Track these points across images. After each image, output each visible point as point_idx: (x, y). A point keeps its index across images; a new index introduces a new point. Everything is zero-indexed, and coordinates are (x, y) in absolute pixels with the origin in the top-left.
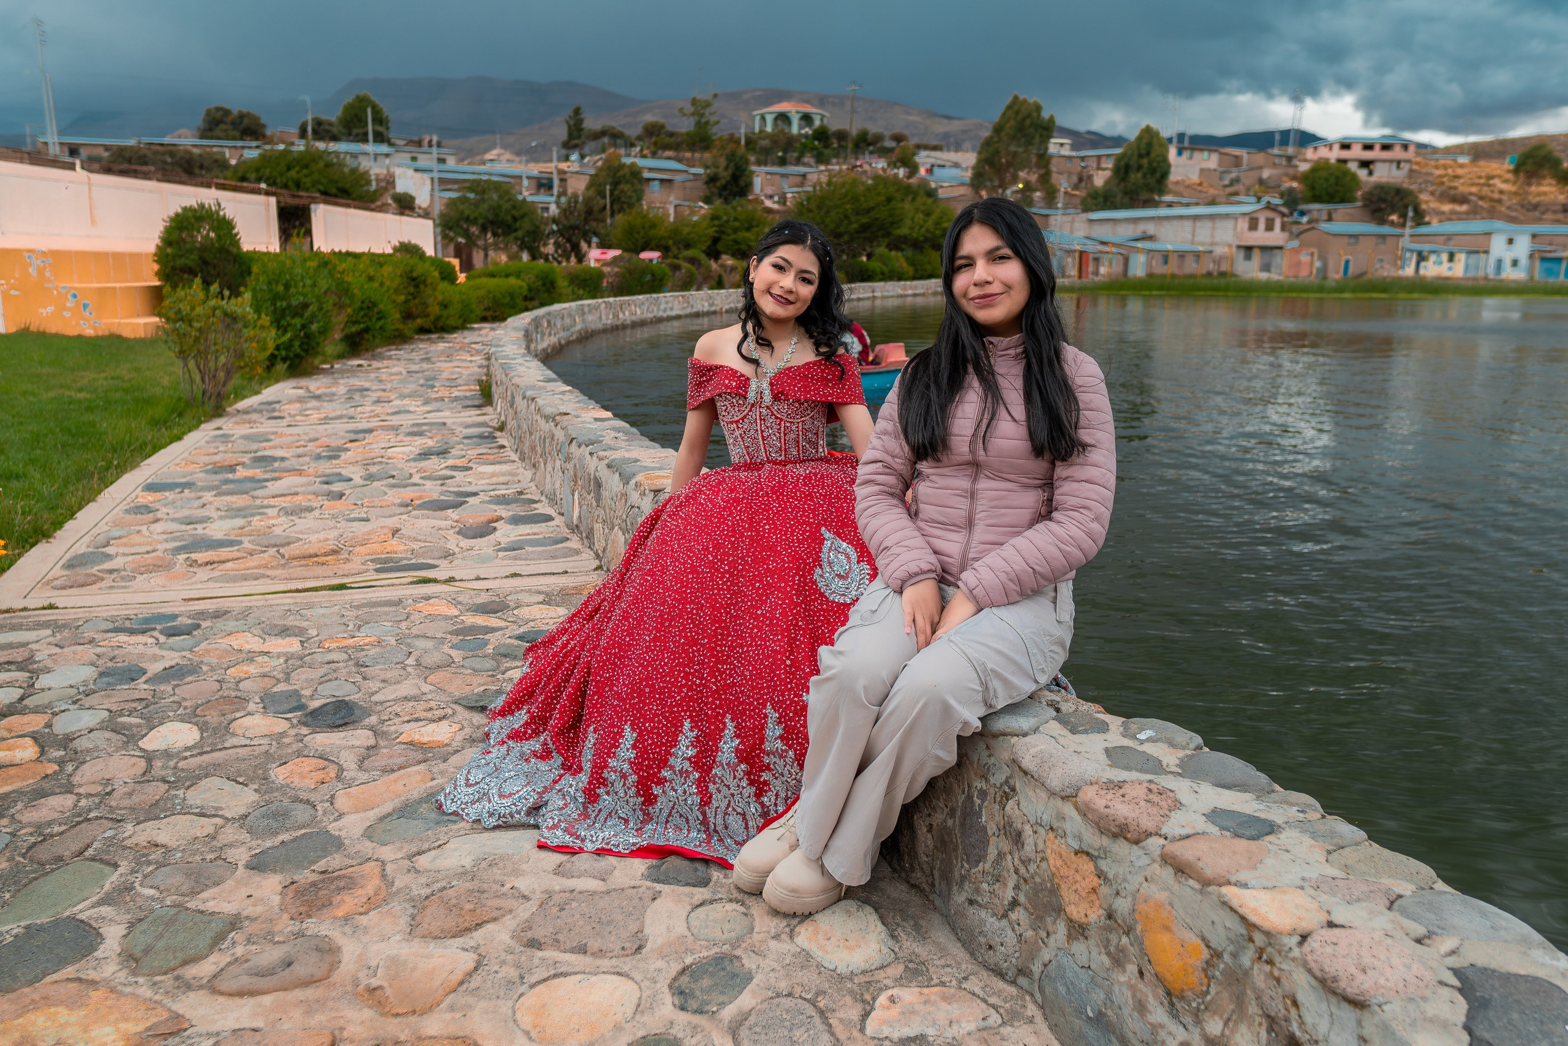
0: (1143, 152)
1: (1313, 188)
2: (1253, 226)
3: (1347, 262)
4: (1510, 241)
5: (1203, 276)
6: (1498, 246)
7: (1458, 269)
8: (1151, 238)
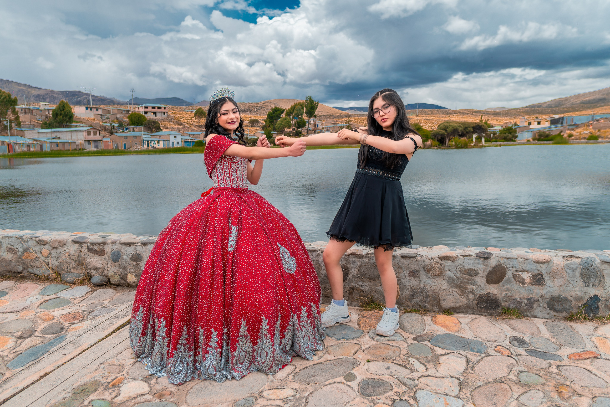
0: (61, 109)
1: (132, 121)
2: (89, 134)
3: (125, 144)
4: (175, 137)
5: (73, 150)
6: (172, 139)
7: (161, 146)
8: (59, 138)
